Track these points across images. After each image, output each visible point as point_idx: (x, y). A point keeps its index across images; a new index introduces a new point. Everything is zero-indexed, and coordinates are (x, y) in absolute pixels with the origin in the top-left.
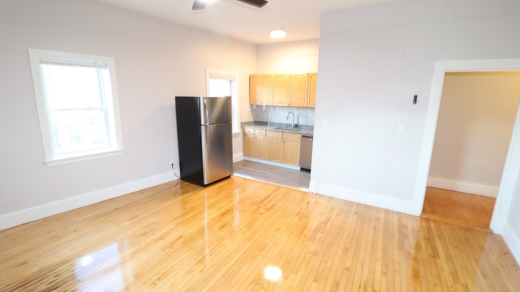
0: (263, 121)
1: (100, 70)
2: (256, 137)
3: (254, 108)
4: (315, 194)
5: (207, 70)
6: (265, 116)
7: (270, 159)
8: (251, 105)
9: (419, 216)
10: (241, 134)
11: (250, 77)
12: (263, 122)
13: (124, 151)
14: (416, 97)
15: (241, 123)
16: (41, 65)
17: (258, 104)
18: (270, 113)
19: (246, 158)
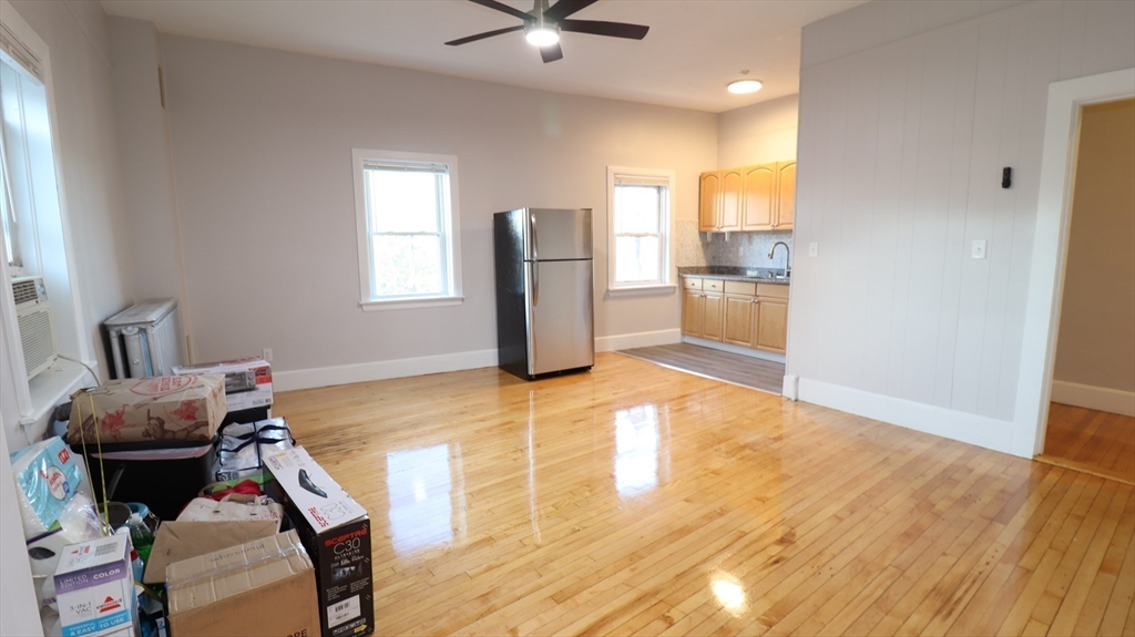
0: (728, 264)
1: (439, 174)
2: (705, 296)
3: (709, 239)
4: (793, 399)
5: (609, 167)
6: (731, 255)
7: (731, 340)
8: (703, 234)
9: (1031, 457)
10: (677, 290)
11: (701, 178)
12: (727, 267)
13: (463, 299)
14: (1008, 172)
15: (679, 269)
16: (365, 170)
17: (715, 230)
18: (741, 249)
19: (688, 340)
